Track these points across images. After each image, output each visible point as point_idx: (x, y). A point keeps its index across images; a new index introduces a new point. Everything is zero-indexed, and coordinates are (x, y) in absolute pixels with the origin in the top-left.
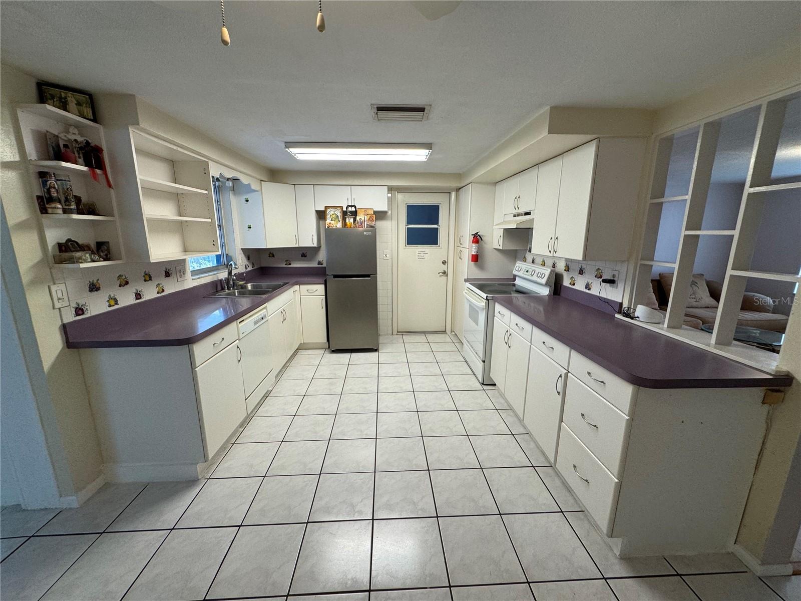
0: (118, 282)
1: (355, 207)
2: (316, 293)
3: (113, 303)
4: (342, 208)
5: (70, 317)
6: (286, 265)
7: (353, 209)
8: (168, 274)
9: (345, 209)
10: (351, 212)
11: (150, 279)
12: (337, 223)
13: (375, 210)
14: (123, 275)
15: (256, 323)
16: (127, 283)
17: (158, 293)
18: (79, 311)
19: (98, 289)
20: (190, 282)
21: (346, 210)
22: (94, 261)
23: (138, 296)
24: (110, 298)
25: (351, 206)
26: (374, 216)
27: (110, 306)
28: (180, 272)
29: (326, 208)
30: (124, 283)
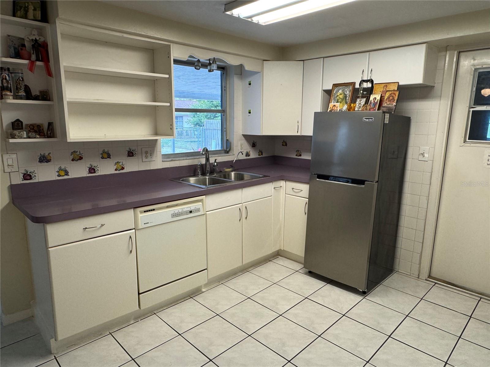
0: (72, 157)
1: (372, 81)
2: (301, 194)
3: (63, 173)
4: (354, 84)
5: (18, 180)
6: (296, 155)
7: (369, 85)
8: (131, 154)
9: (357, 86)
10: (365, 89)
11: (109, 156)
12: (343, 106)
13: (400, 84)
14: (77, 152)
15: (174, 215)
16: (81, 158)
17: (116, 170)
18: (27, 176)
19: (48, 161)
20: (157, 164)
21: (359, 87)
22: (29, 138)
23: (92, 170)
24: (60, 169)
25: (367, 81)
26: (397, 93)
27: (59, 176)
28: (146, 153)
29: (335, 85)
30: (78, 158)
